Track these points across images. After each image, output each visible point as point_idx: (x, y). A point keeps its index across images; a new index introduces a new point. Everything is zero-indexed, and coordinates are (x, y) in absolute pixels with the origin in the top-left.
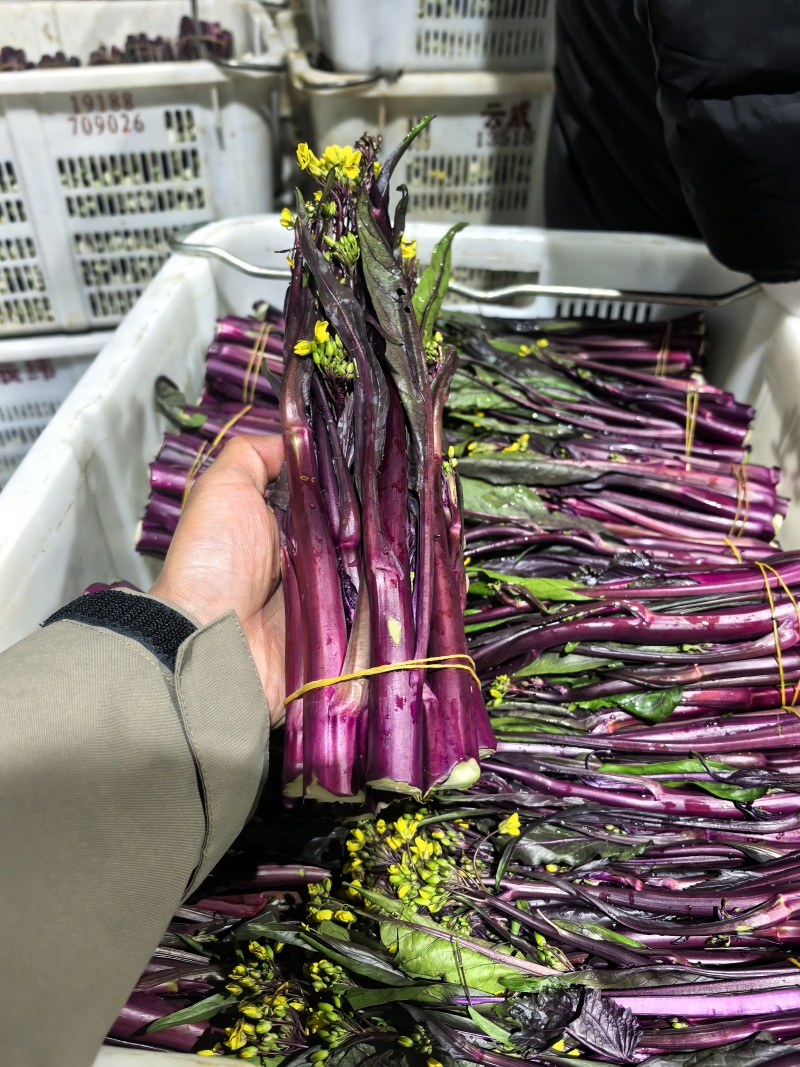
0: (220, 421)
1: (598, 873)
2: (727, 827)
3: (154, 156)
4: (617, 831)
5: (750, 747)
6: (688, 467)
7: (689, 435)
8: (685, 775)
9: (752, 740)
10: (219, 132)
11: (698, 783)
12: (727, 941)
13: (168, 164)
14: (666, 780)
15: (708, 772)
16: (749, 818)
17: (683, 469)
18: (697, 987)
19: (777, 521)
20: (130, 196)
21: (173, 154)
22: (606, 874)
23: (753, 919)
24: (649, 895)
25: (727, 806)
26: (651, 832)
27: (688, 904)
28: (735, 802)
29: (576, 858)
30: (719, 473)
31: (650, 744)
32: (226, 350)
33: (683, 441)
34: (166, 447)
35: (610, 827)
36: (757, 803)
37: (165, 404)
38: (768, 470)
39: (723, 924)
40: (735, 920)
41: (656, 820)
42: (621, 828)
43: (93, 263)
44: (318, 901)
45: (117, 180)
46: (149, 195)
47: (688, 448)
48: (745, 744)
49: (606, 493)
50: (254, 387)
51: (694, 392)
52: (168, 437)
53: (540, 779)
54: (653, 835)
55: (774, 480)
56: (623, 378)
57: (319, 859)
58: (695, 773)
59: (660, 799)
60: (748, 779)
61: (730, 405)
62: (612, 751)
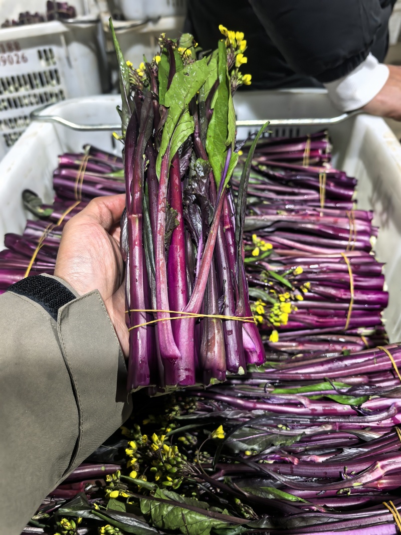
0: (62, 211)
1: (273, 456)
2: (348, 420)
3: (34, 75)
4: (284, 428)
5: (359, 372)
6: (321, 214)
7: (322, 197)
8: (322, 392)
9: (359, 369)
10: (68, 59)
11: (330, 396)
12: (349, 492)
13: (42, 78)
14: (311, 396)
15: (335, 389)
16: (360, 415)
17: (318, 215)
18: (328, 526)
19: (373, 241)
20: (24, 97)
21: (45, 73)
22: (277, 456)
23: (362, 478)
24: (302, 467)
25: (347, 408)
26: (304, 427)
27: (325, 471)
28: (352, 406)
29: (259, 447)
30: (340, 216)
31: (301, 375)
32: (64, 172)
33: (319, 200)
34: (27, 227)
35: (280, 426)
36: (364, 406)
37: (29, 206)
38: (366, 212)
39: (345, 482)
40: (352, 480)
41: (306, 420)
42: (287, 426)
43: (10, 135)
44: (112, 485)
45: (17, 90)
46: (35, 96)
47: (322, 204)
48: (356, 371)
49: (276, 233)
50: (81, 191)
51: (323, 173)
52: (29, 222)
53: (240, 402)
54: (305, 428)
55: (370, 218)
56: (285, 169)
57: (113, 460)
58: (327, 390)
59: (309, 407)
60: (357, 392)
61: (343, 178)
62: (279, 380)
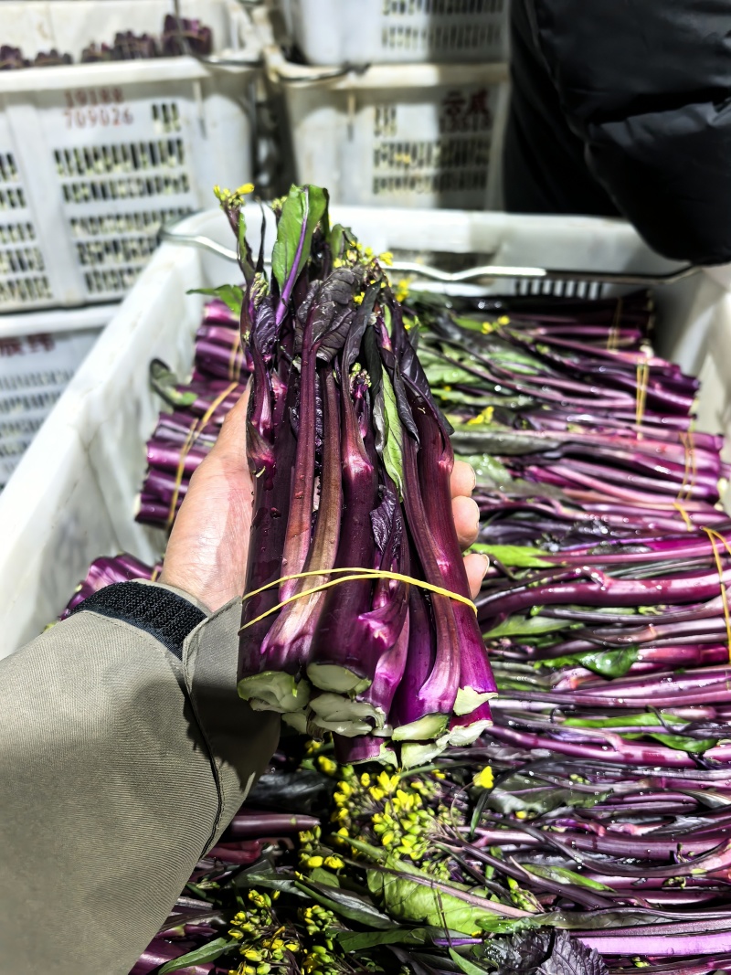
0: (209, 398)
1: (564, 820)
2: (680, 775)
3: (142, 146)
4: (580, 780)
5: (701, 701)
6: (639, 436)
7: (640, 404)
8: (643, 728)
9: (703, 695)
10: (202, 123)
11: (654, 736)
12: (683, 882)
13: (154, 153)
14: (625, 733)
15: (663, 725)
16: (699, 767)
17: (634, 437)
18: (657, 928)
19: (722, 486)
20: (120, 182)
21: (160, 144)
22: (572, 821)
23: (706, 863)
24: (611, 841)
25: (681, 756)
26: (612, 780)
27: (646, 848)
28: (689, 753)
29: (543, 806)
30: (667, 441)
31: (609, 699)
32: (213, 332)
33: (633, 410)
34: (161, 426)
35: (574, 777)
36: (708, 754)
37: (158, 383)
38: (712, 437)
39: (679, 867)
40: (690, 864)
41: (616, 770)
42: (584, 777)
43: (88, 245)
44: (309, 847)
45: (108, 168)
46: (139, 181)
47: (639, 416)
48: (696, 699)
49: (565, 461)
50: (239, 366)
51: (643, 365)
52: (163, 416)
53: (508, 733)
54: (614, 783)
55: (718, 447)
56: (578, 352)
57: (309, 809)
58: (651, 725)
59: (619, 750)
60: (699, 732)
61: (677, 377)
62: (575, 705)
